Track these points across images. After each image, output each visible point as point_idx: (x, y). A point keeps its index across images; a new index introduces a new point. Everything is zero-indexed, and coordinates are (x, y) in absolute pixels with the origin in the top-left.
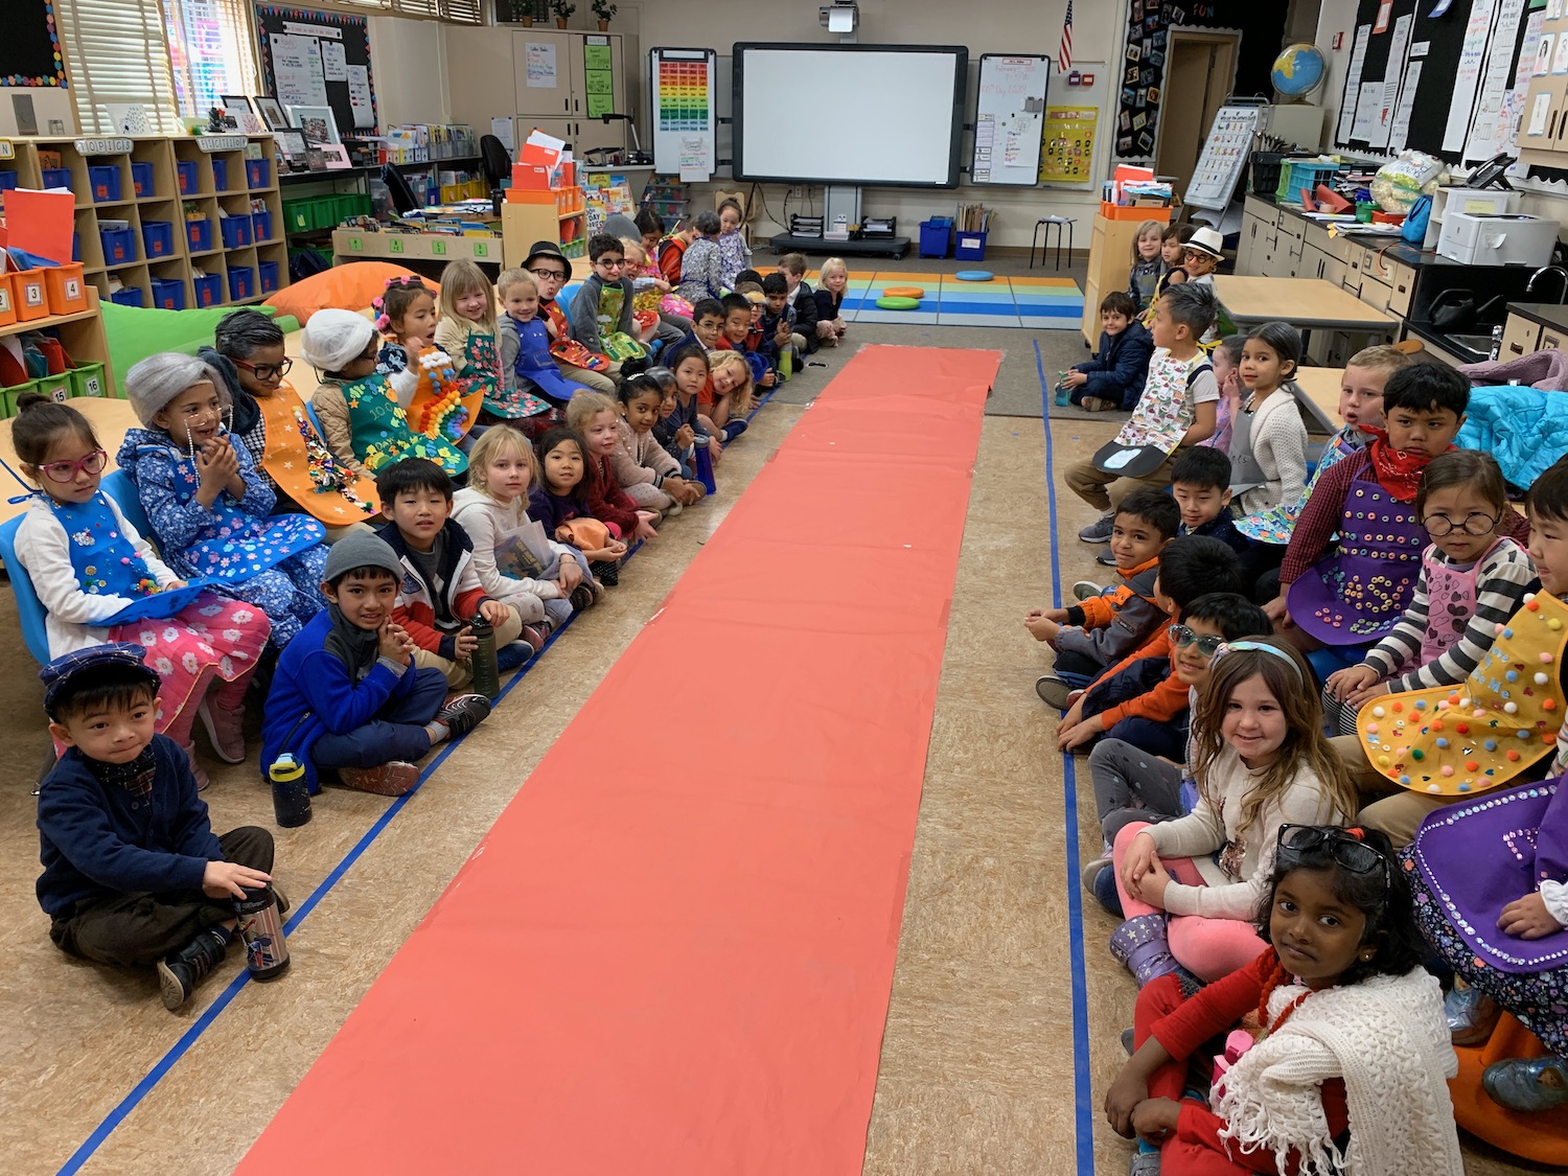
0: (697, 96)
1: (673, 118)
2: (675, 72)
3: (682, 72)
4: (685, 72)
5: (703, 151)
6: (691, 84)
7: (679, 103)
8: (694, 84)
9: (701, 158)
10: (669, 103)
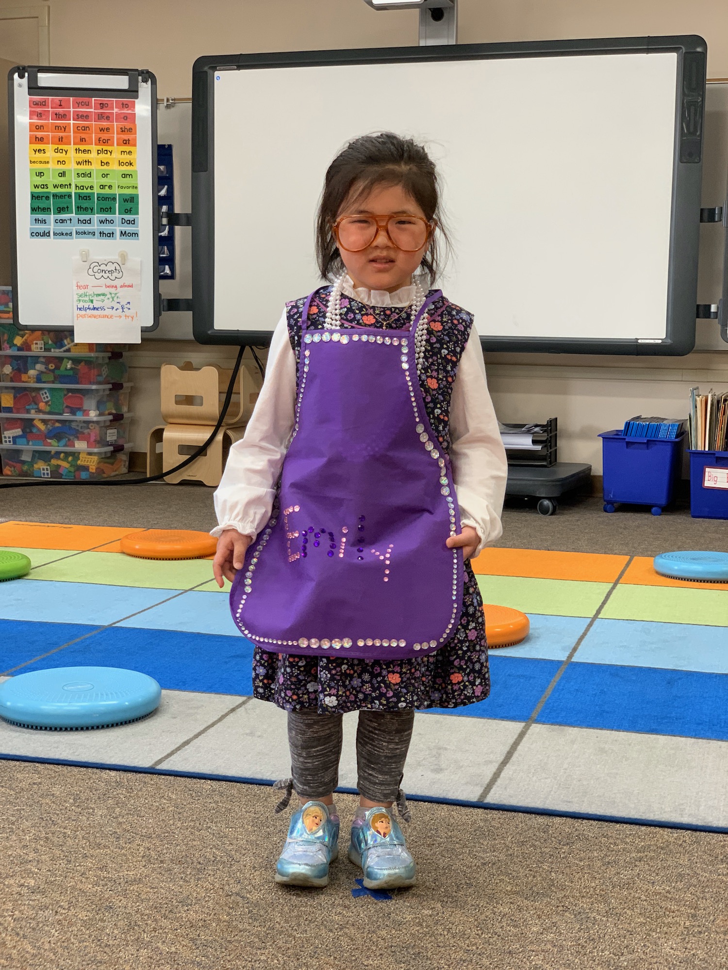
0: (114, 166)
1: (60, 210)
2: (64, 116)
3: (78, 117)
4: (85, 117)
5: (126, 280)
6: (100, 141)
7: (74, 180)
8: (106, 142)
9: (124, 295)
10: (51, 180)
